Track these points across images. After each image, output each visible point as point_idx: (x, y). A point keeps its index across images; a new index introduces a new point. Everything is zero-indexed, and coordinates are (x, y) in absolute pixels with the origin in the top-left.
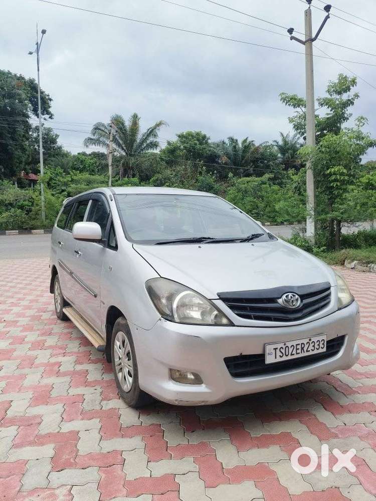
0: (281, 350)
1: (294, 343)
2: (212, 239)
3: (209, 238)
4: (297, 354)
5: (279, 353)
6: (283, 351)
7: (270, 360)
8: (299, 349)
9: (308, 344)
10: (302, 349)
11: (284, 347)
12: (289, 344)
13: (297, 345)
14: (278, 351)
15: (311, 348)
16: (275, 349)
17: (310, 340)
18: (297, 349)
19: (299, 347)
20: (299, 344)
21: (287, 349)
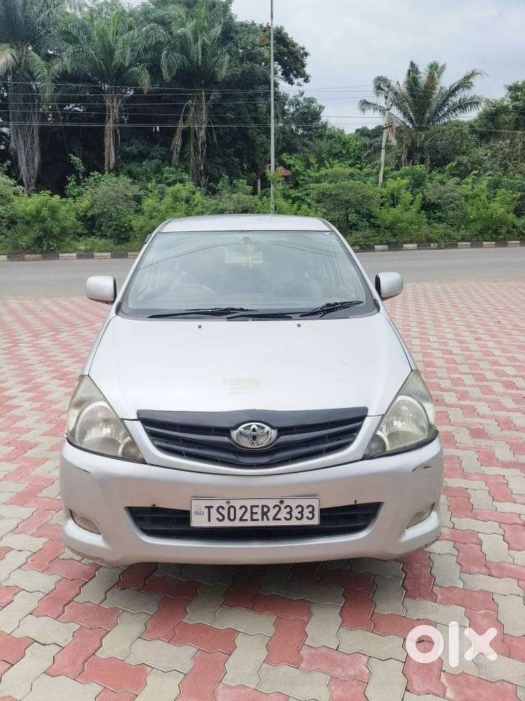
0: (220, 510)
1: (248, 504)
2: (247, 310)
3: (242, 310)
4: (252, 520)
5: (214, 515)
6: (225, 513)
7: (198, 521)
8: (256, 513)
9: (277, 509)
10: (264, 514)
11: (226, 507)
12: (237, 504)
13: (252, 507)
14: (213, 511)
15: (284, 513)
16: (209, 508)
17: (282, 502)
18: (252, 513)
19: (258, 510)
20: (258, 506)
21: (232, 510)
